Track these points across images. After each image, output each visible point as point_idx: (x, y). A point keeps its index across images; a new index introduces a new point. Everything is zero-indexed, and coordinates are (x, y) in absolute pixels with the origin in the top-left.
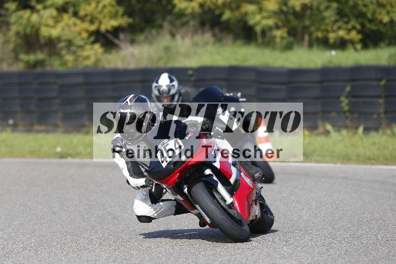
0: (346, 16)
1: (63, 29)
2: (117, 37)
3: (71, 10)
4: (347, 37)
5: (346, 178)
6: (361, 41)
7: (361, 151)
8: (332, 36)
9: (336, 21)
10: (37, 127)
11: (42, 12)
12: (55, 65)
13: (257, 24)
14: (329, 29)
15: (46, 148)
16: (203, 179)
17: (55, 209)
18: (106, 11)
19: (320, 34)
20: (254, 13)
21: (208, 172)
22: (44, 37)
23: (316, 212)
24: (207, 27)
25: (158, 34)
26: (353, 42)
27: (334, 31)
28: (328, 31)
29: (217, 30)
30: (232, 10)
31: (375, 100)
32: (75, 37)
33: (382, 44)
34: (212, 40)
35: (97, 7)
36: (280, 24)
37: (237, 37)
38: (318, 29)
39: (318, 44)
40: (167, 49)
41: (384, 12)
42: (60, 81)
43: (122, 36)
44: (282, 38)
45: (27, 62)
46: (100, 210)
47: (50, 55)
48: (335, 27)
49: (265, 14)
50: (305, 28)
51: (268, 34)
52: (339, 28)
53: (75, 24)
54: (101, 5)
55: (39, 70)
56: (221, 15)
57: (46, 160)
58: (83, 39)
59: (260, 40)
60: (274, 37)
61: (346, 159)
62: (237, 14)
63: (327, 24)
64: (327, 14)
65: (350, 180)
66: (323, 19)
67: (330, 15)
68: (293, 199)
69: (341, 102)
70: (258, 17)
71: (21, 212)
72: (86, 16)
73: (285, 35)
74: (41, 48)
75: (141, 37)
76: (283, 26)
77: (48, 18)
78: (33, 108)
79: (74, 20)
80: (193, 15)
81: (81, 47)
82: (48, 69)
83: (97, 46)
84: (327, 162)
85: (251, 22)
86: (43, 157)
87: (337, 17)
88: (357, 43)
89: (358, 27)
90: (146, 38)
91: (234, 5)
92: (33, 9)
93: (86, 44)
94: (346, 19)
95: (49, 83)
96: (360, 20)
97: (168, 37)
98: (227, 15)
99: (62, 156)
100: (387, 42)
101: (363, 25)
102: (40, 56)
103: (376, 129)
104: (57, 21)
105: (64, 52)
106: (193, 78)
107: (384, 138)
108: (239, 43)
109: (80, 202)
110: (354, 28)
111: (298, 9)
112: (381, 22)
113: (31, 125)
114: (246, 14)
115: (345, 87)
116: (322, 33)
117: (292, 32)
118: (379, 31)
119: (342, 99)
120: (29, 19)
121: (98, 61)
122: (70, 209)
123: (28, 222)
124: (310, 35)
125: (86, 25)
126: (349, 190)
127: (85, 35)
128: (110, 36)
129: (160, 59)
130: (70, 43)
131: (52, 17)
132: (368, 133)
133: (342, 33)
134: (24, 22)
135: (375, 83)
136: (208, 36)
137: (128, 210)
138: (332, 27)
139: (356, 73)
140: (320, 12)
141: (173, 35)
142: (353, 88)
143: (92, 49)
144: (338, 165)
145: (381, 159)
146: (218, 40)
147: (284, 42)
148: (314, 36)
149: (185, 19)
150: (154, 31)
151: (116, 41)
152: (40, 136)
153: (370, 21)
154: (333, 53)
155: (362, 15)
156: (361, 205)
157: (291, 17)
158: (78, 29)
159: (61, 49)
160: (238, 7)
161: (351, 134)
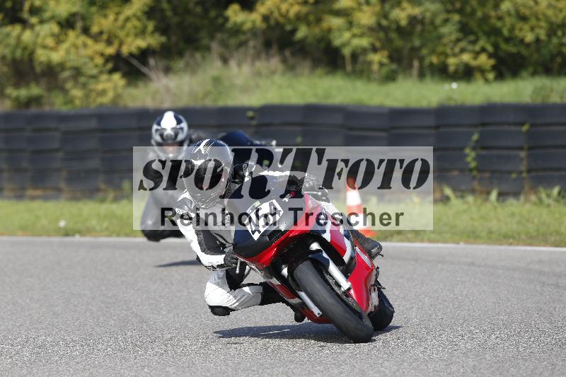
0: (472, 33)
1: (68, 52)
2: (145, 63)
3: (79, 25)
4: (474, 63)
5: (472, 264)
6: (494, 68)
7: (494, 225)
8: (452, 61)
9: (458, 40)
10: (30, 192)
11: (38, 28)
12: (57, 104)
13: (344, 45)
14: (449, 51)
15: (44, 222)
16: (310, 256)
17: (56, 309)
18: (129, 25)
19: (435, 60)
20: (340, 30)
21: (315, 246)
22: (41, 63)
23: (429, 312)
24: (275, 49)
25: (204, 58)
26: (482, 71)
27: (455, 55)
28: (447, 56)
29: (287, 53)
30: (309, 24)
31: (514, 153)
32: (85, 63)
33: (524, 74)
34: (280, 67)
35: (116, 20)
36: (378, 44)
37: (316, 63)
38: (433, 52)
39: (433, 74)
40: (217, 80)
41: (526, 27)
42: (63, 127)
43: (152, 62)
44: (381, 65)
45: (17, 99)
46: (122, 309)
47: (49, 89)
48: (457, 50)
49: (356, 30)
50: (414, 50)
51: (361, 59)
52: (463, 51)
53: (85, 45)
54: (122, 18)
55: (34, 110)
56: (294, 31)
57: (45, 239)
58: (96, 66)
59: (349, 68)
60: (370, 63)
61: (472, 236)
62: (317, 31)
63: (445, 45)
64: (445, 30)
65: (479, 266)
66: (440, 37)
67: (449, 31)
68: (397, 293)
69: (466, 156)
70: (347, 35)
71: (9, 313)
72: (101, 33)
73: (385, 60)
74: (36, 78)
75: (180, 64)
76: (382, 48)
77: (46, 37)
78: (25, 164)
79: (83, 38)
80: (254, 32)
81: (94, 77)
82: (47, 109)
83: (117, 77)
84: (445, 242)
85: (337, 42)
86: (39, 235)
87: (460, 35)
88: (489, 71)
89: (490, 48)
90: (187, 65)
91: (311, 18)
92: (24, 23)
93: (101, 72)
94: (472, 38)
95: (48, 129)
96: (493, 39)
97: (218, 63)
98: (302, 32)
99: (67, 233)
100: (531, 69)
101: (496, 46)
102: (35, 90)
103: (516, 195)
104: (59, 40)
105: (69, 85)
106: (254, 122)
107: (528, 206)
108: (319, 71)
109: (93, 298)
110: (483, 50)
111: (404, 23)
112: (522, 41)
113: (23, 189)
114: (330, 30)
115: (472, 134)
116: (438, 57)
117: (395, 57)
118: (519, 54)
119: (467, 151)
120: (19, 38)
121: (118, 97)
122: (78, 309)
123: (19, 327)
124: (421, 59)
125: (100, 47)
126: (477, 281)
127: (99, 61)
128: (135, 62)
129: (206, 94)
130: (77, 72)
131: (53, 35)
132: (504, 201)
133: (466, 57)
134: (12, 41)
135: (514, 128)
136: (275, 62)
137: (162, 309)
138: (452, 49)
139: (487, 114)
140: (436, 28)
141: (225, 61)
142: (482, 135)
143: (109, 80)
144: (462, 245)
145: (523, 237)
146: (290, 68)
147: (385, 70)
148: (427, 61)
149: (242, 38)
150: (198, 56)
151: (144, 70)
152: (36, 204)
153: (507, 40)
154: (454, 85)
155: (496, 32)
156: (495, 303)
157: (393, 35)
158: (89, 52)
159: (65, 80)
160: (319, 20)
161: (479, 201)
